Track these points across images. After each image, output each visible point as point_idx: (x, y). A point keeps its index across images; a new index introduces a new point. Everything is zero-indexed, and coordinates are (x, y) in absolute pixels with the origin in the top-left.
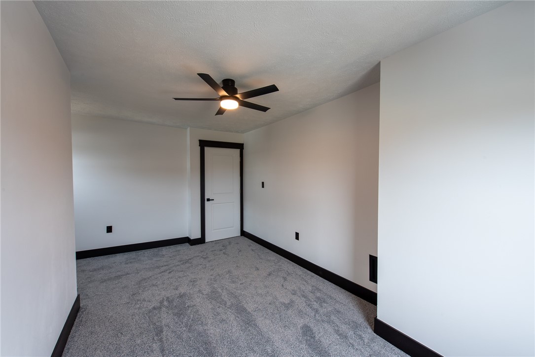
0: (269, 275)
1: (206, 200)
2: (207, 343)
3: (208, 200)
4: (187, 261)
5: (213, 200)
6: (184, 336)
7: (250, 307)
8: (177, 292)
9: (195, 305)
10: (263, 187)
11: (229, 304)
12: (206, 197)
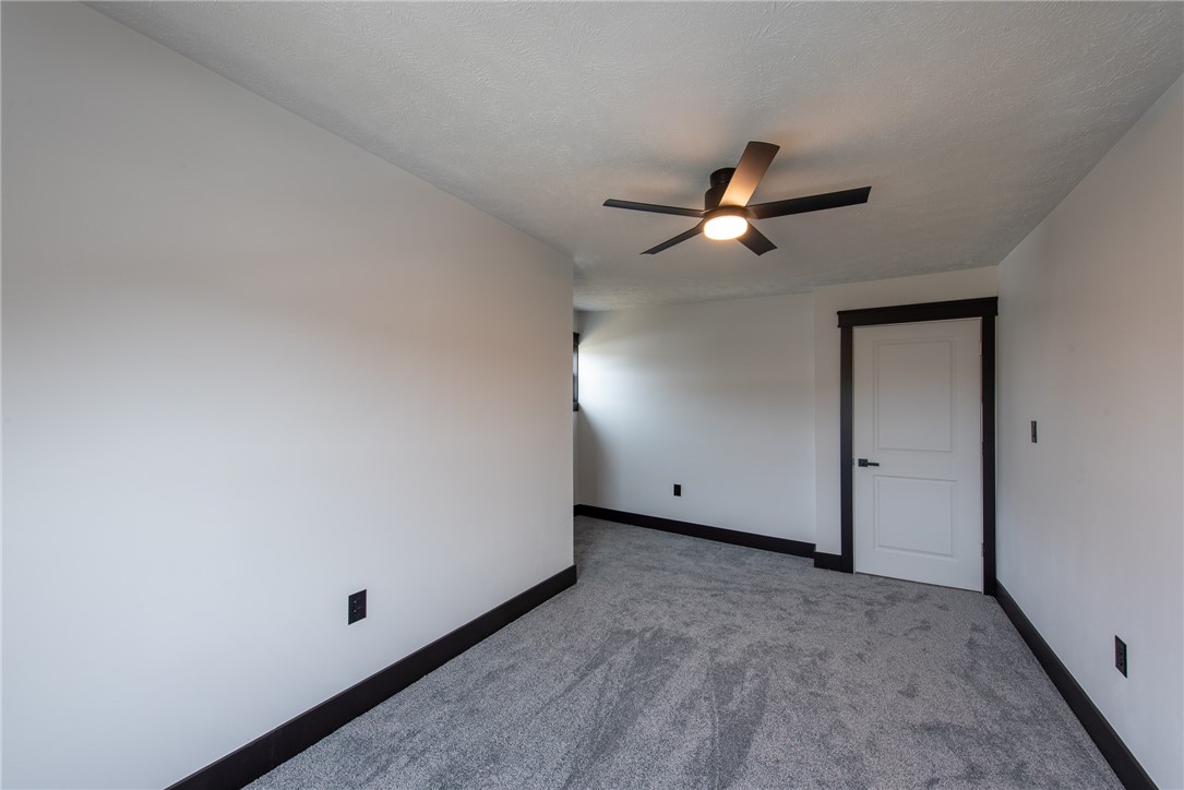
0: (929, 729)
1: (856, 462)
2: (618, 731)
3: (863, 463)
4: (767, 592)
5: (877, 465)
6: (609, 695)
7: (763, 747)
8: (684, 630)
9: (677, 667)
10: (1035, 438)
11: (732, 706)
12: (857, 455)
